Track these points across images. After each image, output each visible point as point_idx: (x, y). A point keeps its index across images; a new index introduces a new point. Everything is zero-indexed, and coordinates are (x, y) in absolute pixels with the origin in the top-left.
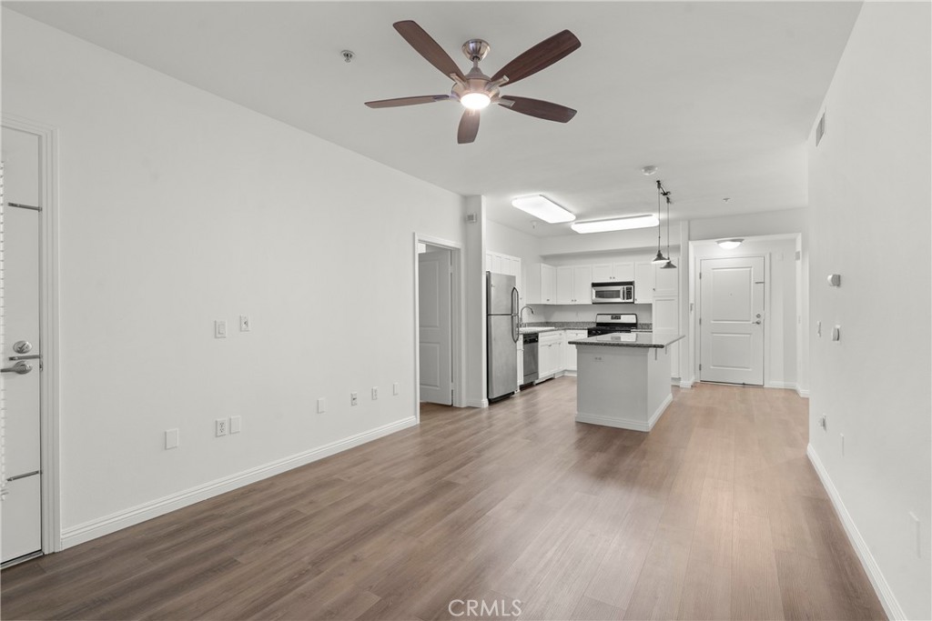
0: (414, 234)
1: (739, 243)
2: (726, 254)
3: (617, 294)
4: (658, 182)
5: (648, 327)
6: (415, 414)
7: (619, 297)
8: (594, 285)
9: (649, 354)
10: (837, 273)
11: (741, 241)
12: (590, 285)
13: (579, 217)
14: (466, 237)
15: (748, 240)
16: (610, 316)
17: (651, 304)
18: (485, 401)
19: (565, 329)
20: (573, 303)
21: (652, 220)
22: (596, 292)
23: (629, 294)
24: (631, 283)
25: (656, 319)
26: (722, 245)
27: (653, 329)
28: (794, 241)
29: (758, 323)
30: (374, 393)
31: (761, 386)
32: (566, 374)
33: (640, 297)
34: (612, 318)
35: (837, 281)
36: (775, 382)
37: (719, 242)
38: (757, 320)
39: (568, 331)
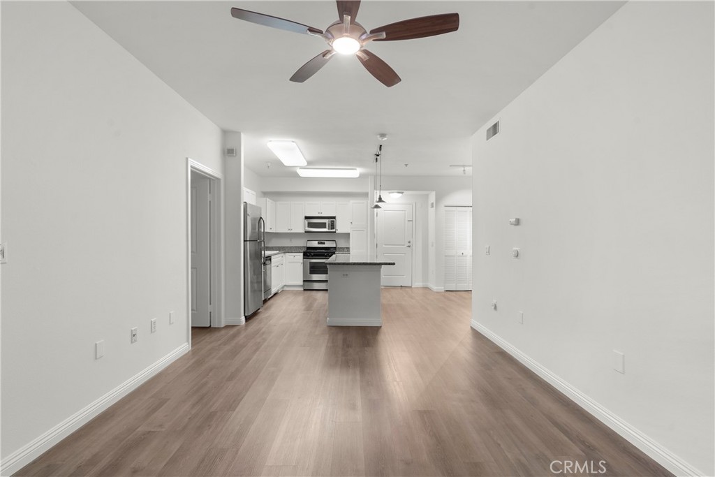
0: (187, 159)
1: (400, 195)
2: (394, 201)
3: (323, 225)
4: (381, 146)
5: (347, 250)
6: (188, 341)
7: (325, 227)
8: (307, 218)
9: (382, 270)
10: (518, 217)
11: (402, 193)
12: (304, 218)
13: (311, 164)
14: (225, 168)
15: (406, 192)
16: (317, 242)
17: (349, 234)
18: (243, 318)
19: (285, 253)
20: (289, 232)
21: (355, 173)
22: (309, 223)
23: (333, 226)
24: (334, 218)
25: (353, 244)
26: (391, 195)
27: (351, 252)
28: (427, 196)
29: (409, 247)
30: (153, 324)
31: (410, 287)
32: (286, 288)
33: (340, 228)
34: (319, 243)
35: (518, 222)
36: (418, 284)
37: (390, 193)
38: (409, 244)
39: (287, 254)
